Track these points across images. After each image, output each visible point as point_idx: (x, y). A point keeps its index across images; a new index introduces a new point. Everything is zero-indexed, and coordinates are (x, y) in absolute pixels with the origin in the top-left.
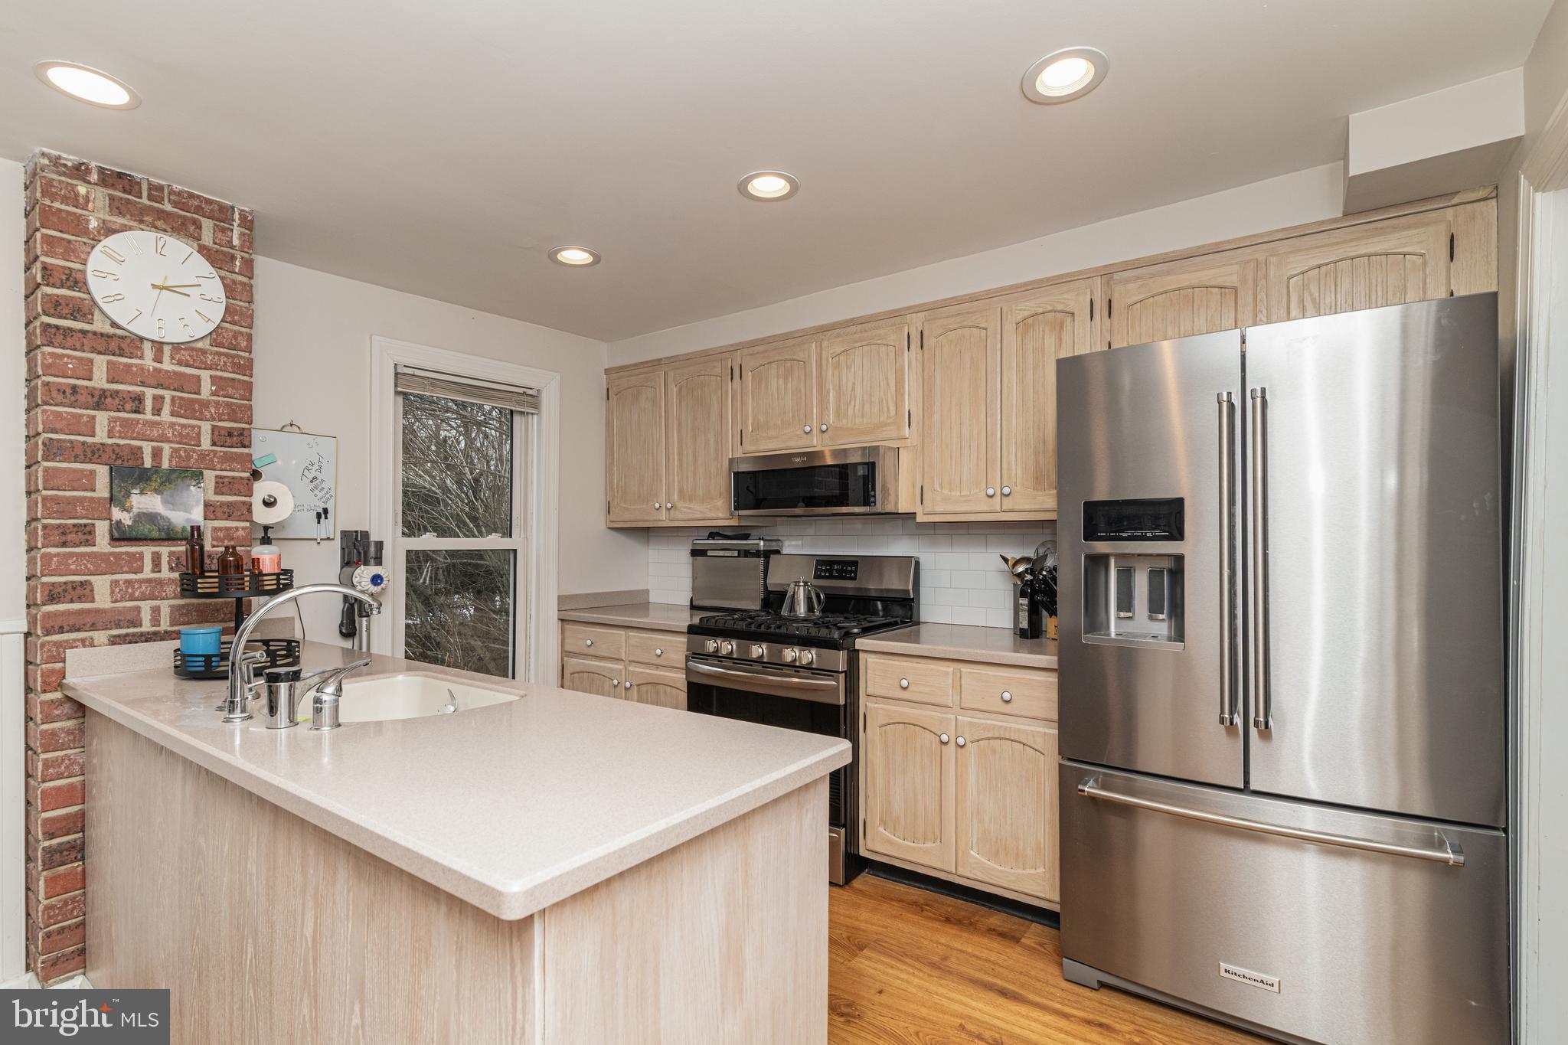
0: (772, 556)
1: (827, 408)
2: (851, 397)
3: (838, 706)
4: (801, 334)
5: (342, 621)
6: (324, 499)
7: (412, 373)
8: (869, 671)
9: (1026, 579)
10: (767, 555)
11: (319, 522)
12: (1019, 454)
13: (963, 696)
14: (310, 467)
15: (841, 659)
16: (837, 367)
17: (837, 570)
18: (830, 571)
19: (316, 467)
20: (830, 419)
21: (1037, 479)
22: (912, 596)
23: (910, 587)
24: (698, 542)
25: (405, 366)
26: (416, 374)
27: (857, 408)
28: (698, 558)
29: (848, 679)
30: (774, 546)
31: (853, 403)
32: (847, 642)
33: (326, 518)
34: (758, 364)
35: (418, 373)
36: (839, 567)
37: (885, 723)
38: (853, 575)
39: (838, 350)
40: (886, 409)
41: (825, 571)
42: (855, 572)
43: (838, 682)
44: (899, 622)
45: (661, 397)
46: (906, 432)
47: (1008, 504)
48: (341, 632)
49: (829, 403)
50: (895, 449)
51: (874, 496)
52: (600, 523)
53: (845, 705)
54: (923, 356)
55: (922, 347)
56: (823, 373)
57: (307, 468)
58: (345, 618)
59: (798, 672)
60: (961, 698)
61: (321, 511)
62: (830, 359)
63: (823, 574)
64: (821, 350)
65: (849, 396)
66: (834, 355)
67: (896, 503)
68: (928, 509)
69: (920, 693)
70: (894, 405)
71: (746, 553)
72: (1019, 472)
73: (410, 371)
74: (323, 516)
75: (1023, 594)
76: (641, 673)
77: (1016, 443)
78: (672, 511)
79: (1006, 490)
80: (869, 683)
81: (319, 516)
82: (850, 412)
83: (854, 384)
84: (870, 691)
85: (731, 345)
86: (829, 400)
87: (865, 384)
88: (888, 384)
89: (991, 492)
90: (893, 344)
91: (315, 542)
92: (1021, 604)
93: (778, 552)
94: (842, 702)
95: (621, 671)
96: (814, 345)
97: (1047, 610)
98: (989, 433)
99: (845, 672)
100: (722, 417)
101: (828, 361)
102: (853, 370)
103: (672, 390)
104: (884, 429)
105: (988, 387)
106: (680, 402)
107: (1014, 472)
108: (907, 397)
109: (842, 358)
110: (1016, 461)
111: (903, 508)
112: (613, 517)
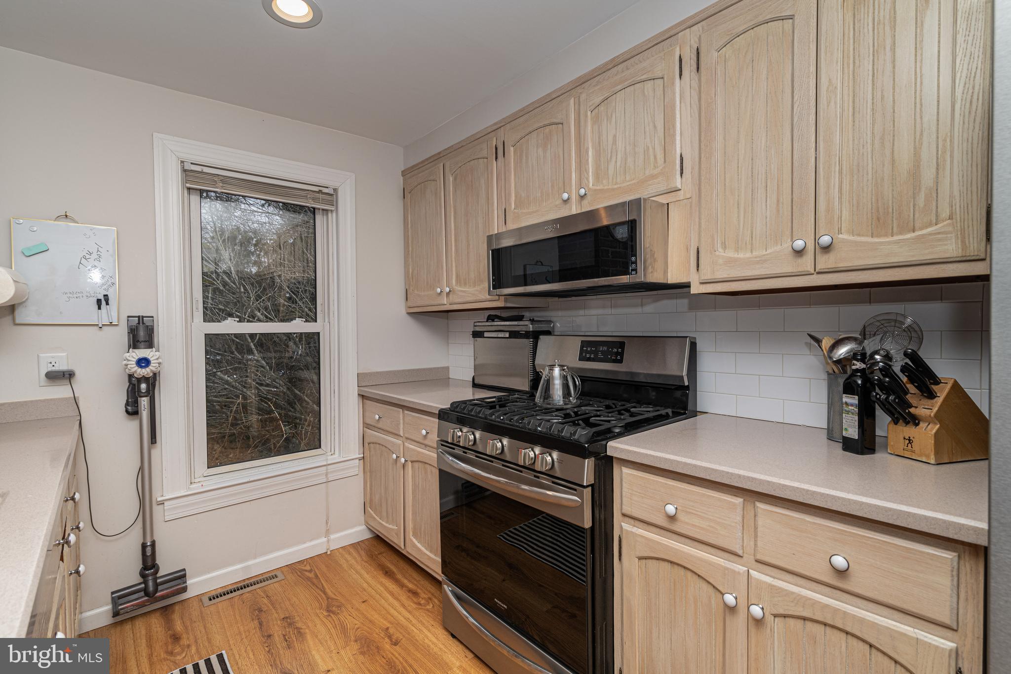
0: (541, 337)
1: (586, 170)
2: (611, 152)
3: (582, 530)
4: (559, 93)
5: (127, 401)
6: (105, 287)
7: (200, 170)
8: (624, 485)
9: (854, 367)
10: (535, 336)
11: (99, 308)
12: (846, 187)
13: (759, 543)
14: (88, 256)
15: (587, 469)
16: (596, 120)
17: (602, 352)
18: (596, 353)
19: (94, 256)
20: (589, 182)
21: (878, 219)
22: (686, 384)
23: (685, 373)
24: (478, 324)
25: (192, 163)
26: (204, 171)
27: (618, 164)
28: (478, 339)
29: (596, 495)
30: (544, 327)
31: (614, 159)
32: (595, 447)
33: (107, 304)
34: (519, 137)
35: (206, 170)
36: (605, 348)
37: (646, 555)
38: (619, 357)
39: (598, 100)
40: (652, 158)
41: (590, 352)
42: (622, 354)
43: (581, 497)
44: (671, 414)
45: (440, 188)
46: (678, 182)
47: (825, 262)
48: (127, 412)
49: (588, 164)
50: (663, 204)
51: (635, 263)
52: (399, 308)
53: (592, 528)
54: (700, 80)
55: (698, 68)
56: (582, 132)
57: (84, 257)
58: (130, 397)
59: (538, 477)
60: (756, 545)
61: (102, 298)
62: (589, 113)
63: (588, 356)
64: (579, 105)
65: (609, 151)
66: (592, 108)
67: (665, 272)
68: (708, 276)
69: (694, 525)
70: (662, 151)
71: (514, 335)
72: (846, 214)
73: (198, 168)
74: (104, 303)
75: (849, 389)
76: (414, 450)
77: (841, 172)
78: (451, 296)
79: (825, 240)
80: (624, 499)
81: (99, 302)
82: (611, 171)
83: (615, 136)
84: (627, 509)
85: (495, 124)
86: (588, 160)
87: (627, 133)
88: (655, 127)
89: (799, 244)
90: (660, 75)
91: (96, 328)
92: (846, 403)
93: (548, 333)
94: (588, 524)
95: (399, 445)
96: (572, 101)
97: (889, 412)
98: (796, 164)
99: (592, 486)
100: (488, 199)
101: (586, 116)
102: (614, 120)
103: (449, 180)
104: (650, 182)
105: (796, 98)
106: (456, 191)
107: (837, 212)
108: (678, 138)
109: (602, 108)
110: (840, 198)
111: (674, 277)
112: (410, 304)
